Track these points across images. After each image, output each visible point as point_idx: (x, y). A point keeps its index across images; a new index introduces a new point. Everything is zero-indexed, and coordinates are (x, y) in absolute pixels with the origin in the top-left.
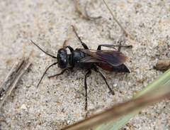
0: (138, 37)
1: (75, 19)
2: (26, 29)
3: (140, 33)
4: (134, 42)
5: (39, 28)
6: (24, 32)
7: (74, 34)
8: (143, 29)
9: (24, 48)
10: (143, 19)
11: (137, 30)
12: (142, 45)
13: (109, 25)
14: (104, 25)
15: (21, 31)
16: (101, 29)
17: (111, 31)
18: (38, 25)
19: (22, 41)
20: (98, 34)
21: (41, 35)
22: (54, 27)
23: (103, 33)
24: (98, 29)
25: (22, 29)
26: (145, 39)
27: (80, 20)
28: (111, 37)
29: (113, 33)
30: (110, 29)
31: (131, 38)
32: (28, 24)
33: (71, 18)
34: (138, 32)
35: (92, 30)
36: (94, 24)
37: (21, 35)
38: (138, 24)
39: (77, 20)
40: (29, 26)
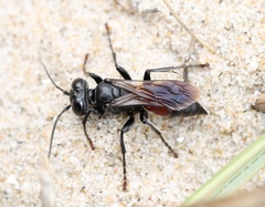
0: (223, 50)
1: (107, 12)
2: (16, 30)
3: (226, 42)
4: (214, 58)
5: (42, 26)
6: (15, 36)
7: (104, 41)
8: (231, 34)
9: (14, 66)
10: (231, 15)
11: (220, 37)
12: (229, 65)
13: (169, 26)
14: (161, 26)
15: (8, 34)
16: (155, 33)
17: (173, 36)
18: (39, 21)
19: (10, 54)
20: (150, 43)
21: (46, 42)
22: (69, 25)
23: (158, 40)
24: (150, 33)
25: (11, 29)
26: (234, 54)
27: (117, 13)
28: (174, 48)
29: (176, 41)
30: (172, 32)
31: (209, 51)
32: (23, 18)
33: (100, 10)
34: (223, 40)
35: (138, 34)
36: (141, 23)
37: (9, 41)
38: (222, 25)
39: (111, 14)
40: (22, 23)
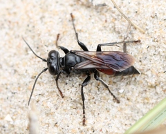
0: (150, 31)
1: (72, 6)
2: (11, 18)
3: (152, 26)
4: (144, 36)
5: (28, 16)
6: (10, 22)
7: (70, 25)
8: (155, 21)
9: (10, 42)
10: (155, 8)
11: (148, 23)
12: (153, 41)
13: (114, 15)
14: (108, 15)
15: (5, 20)
16: (104, 20)
17: (116, 22)
18: (26, 12)
19: (7, 34)
20: (101, 26)
21: (31, 26)
22: (47, 15)
23: (106, 25)
24: (101, 20)
25: (7, 17)
26: (157, 34)
27: (79, 6)
28: (117, 30)
29: (118, 25)
30: (116, 19)
31: (141, 32)
32: (15, 10)
33: (67, 4)
34: (150, 24)
35: (93, 21)
36: (95, 13)
37: (6, 25)
38: (149, 15)
39: (75, 7)
40: (15, 13)
